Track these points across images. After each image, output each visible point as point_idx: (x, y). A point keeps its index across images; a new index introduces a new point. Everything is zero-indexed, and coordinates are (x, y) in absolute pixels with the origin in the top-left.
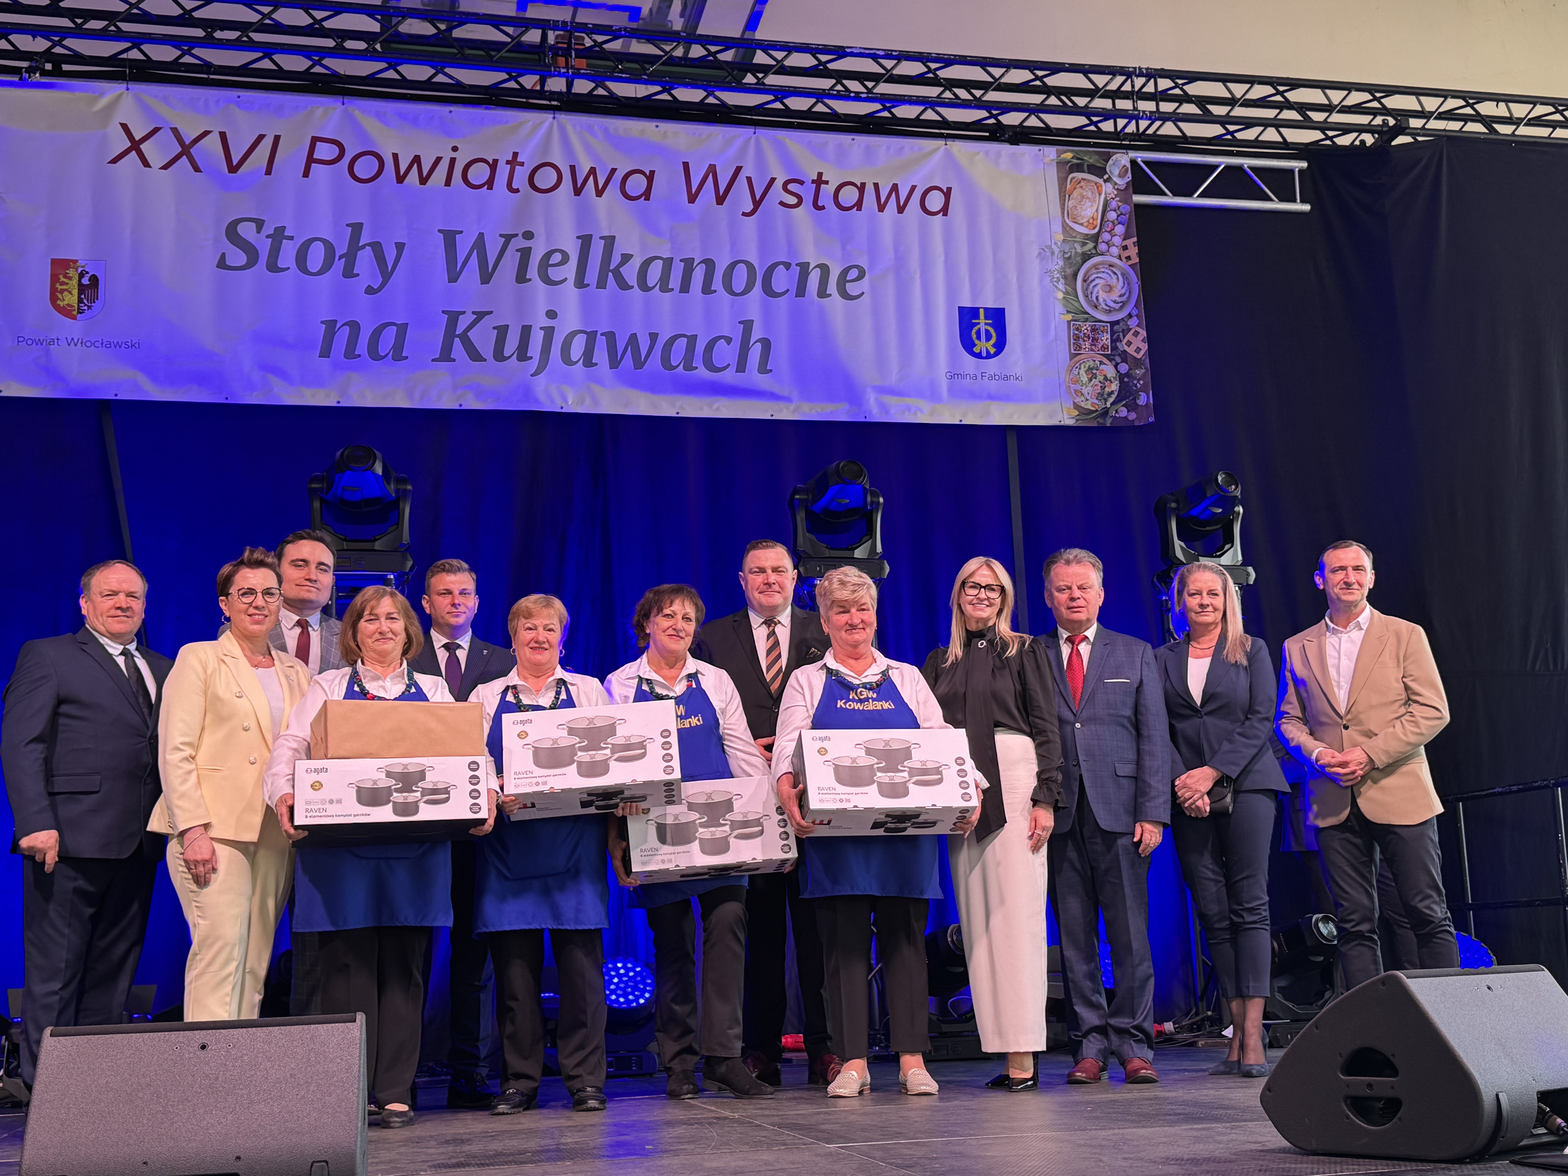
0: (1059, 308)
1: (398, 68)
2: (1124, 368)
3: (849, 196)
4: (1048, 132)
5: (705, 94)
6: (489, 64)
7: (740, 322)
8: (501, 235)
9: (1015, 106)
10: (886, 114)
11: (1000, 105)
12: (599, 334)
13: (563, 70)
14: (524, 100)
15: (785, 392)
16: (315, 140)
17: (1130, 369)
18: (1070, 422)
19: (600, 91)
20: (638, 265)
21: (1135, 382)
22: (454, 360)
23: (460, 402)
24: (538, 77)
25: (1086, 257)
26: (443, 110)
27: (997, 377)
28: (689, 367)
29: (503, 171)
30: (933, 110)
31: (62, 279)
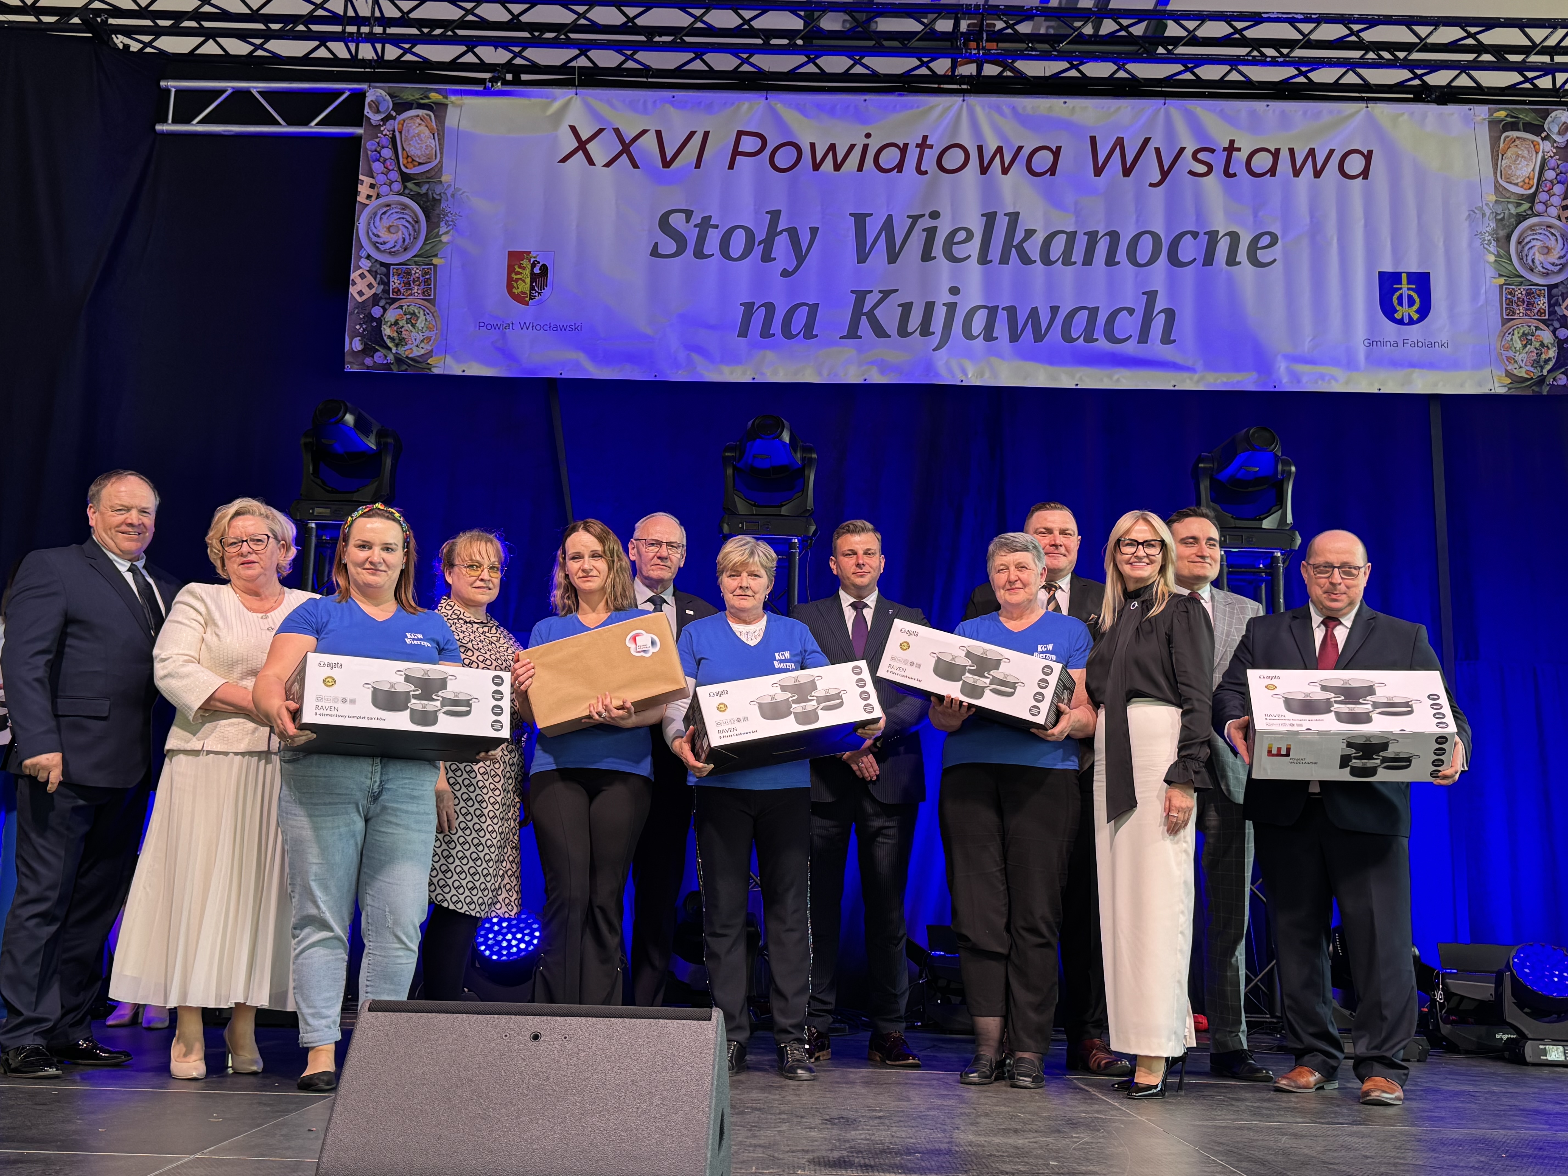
0: (1491, 272)
1: (817, 61)
2: (1563, 333)
3: (1262, 162)
4: (1479, 91)
5: (1115, 67)
6: (903, 51)
7: (1143, 293)
8: (909, 217)
9: (1443, 65)
10: (1302, 79)
11: (1428, 64)
12: (1000, 309)
13: (973, 54)
14: (935, 86)
15: (1188, 363)
16: (740, 134)
18: (1502, 390)
19: (1009, 73)
20: (1041, 240)
22: (861, 337)
23: (865, 377)
24: (949, 62)
25: (1521, 218)
26: (858, 98)
27: (1420, 345)
28: (1089, 339)
29: (913, 154)
30: (1354, 72)
31: (517, 269)
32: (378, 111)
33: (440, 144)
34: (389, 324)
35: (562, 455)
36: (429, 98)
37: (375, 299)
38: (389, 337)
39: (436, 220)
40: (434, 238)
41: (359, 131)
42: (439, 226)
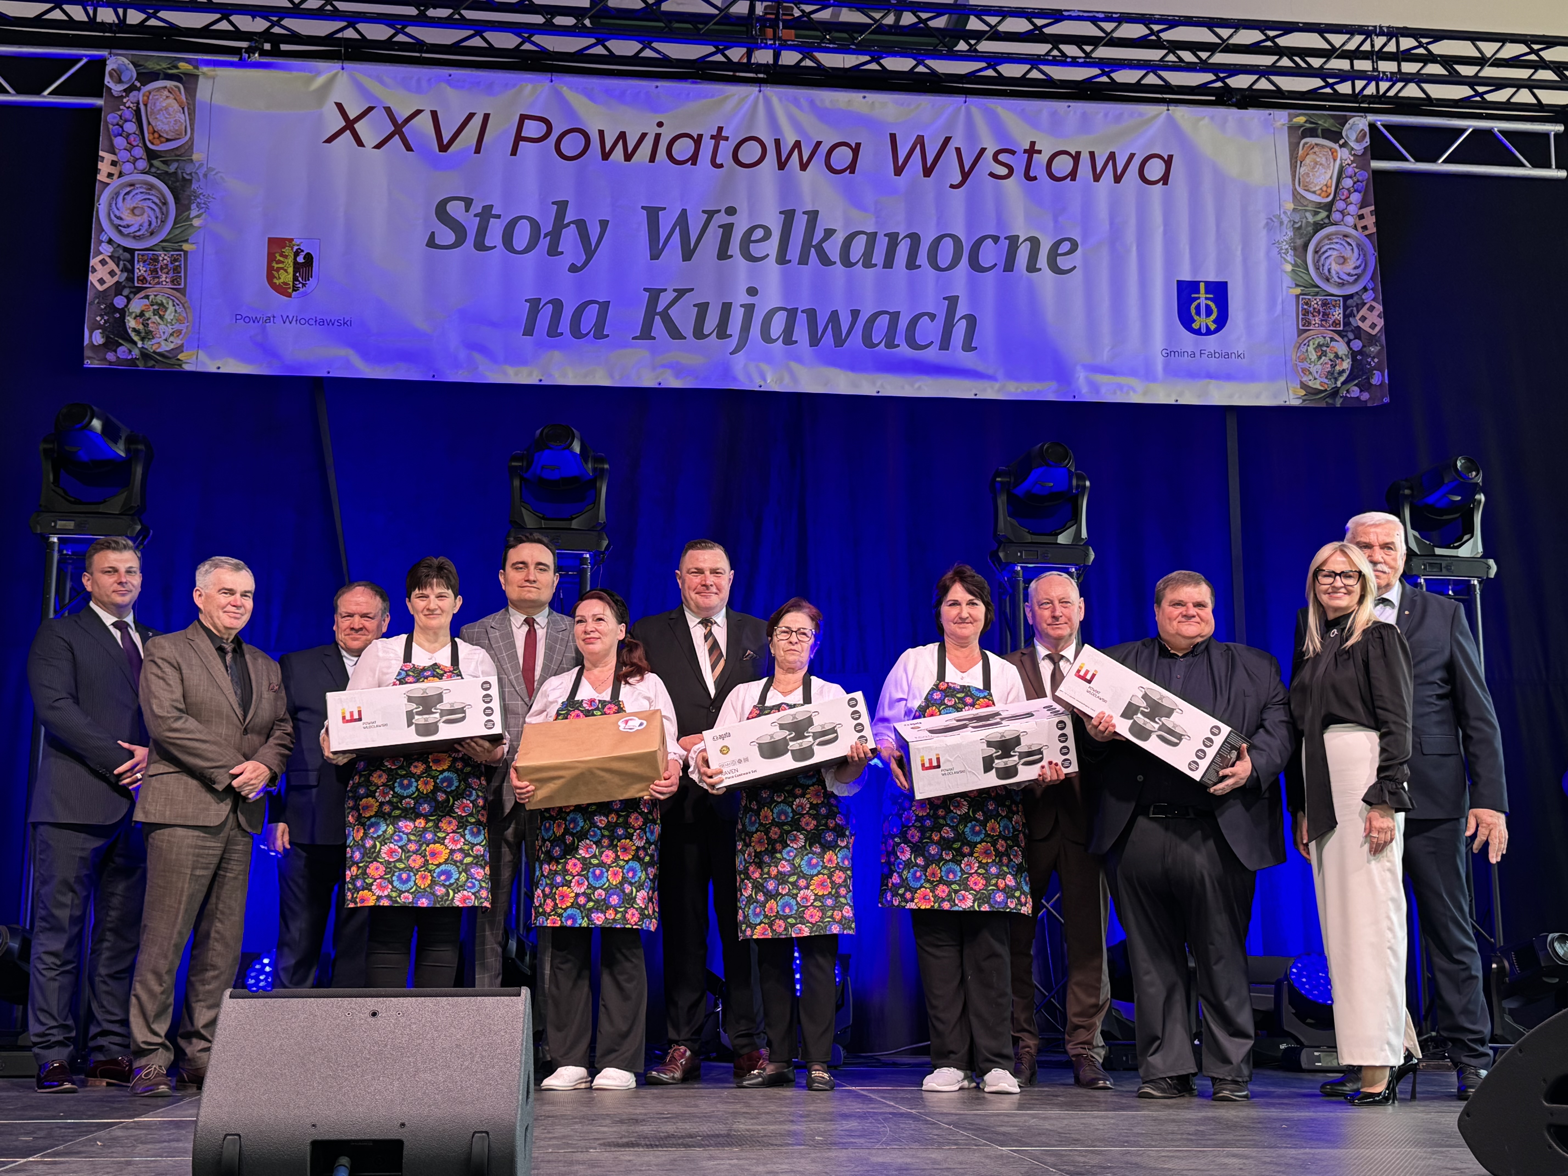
0: (1287, 281)
1: (607, 43)
2: (1357, 345)
3: (1063, 165)
4: (1279, 95)
5: (914, 62)
6: (696, 37)
7: (944, 298)
8: (704, 212)
9: (1244, 68)
10: (1105, 79)
11: (1227, 67)
12: (799, 311)
13: (770, 42)
14: (731, 73)
15: (990, 372)
16: (523, 118)
17: (1364, 346)
18: (1296, 403)
19: (808, 63)
20: (841, 240)
21: (1369, 360)
22: (654, 338)
23: (659, 380)
24: (744, 50)
25: (1318, 227)
26: (649, 84)
27: (1217, 355)
28: (891, 344)
29: (707, 145)
30: (1156, 74)
31: (278, 258)
32: (120, 81)
33: (190, 120)
34: (134, 315)
35: (329, 460)
36: (177, 68)
37: (118, 288)
38: (134, 330)
39: (186, 202)
40: (184, 221)
41: (99, 102)
42: (189, 209)
